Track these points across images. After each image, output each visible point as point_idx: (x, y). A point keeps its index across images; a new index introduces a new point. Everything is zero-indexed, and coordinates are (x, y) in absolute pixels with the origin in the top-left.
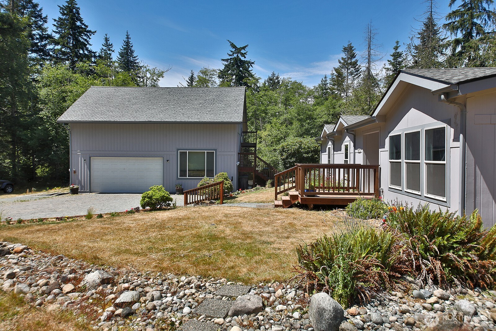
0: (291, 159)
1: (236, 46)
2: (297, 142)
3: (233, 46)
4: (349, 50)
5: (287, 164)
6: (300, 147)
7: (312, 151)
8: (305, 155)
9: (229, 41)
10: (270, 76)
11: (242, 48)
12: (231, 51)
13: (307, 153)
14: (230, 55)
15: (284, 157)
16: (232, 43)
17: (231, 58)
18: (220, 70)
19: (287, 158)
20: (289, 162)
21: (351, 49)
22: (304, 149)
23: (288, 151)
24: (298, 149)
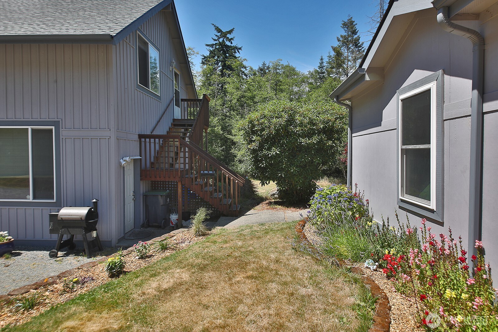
0: (269, 149)
1: (221, 30)
2: (282, 111)
3: (219, 30)
4: (350, 26)
5: (261, 161)
6: (291, 121)
7: (320, 132)
8: (304, 141)
9: (213, 25)
10: (261, 66)
11: (227, 32)
12: (216, 36)
13: (309, 135)
14: (215, 40)
15: (254, 145)
16: (217, 27)
17: (216, 44)
18: (204, 56)
19: (261, 147)
20: (266, 157)
21: (352, 24)
22: (301, 124)
23: (263, 130)
24: (287, 126)
